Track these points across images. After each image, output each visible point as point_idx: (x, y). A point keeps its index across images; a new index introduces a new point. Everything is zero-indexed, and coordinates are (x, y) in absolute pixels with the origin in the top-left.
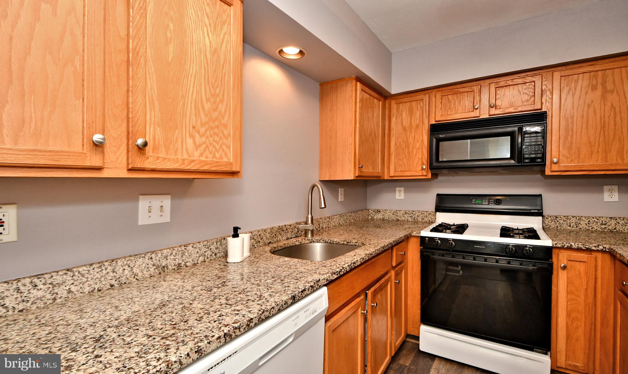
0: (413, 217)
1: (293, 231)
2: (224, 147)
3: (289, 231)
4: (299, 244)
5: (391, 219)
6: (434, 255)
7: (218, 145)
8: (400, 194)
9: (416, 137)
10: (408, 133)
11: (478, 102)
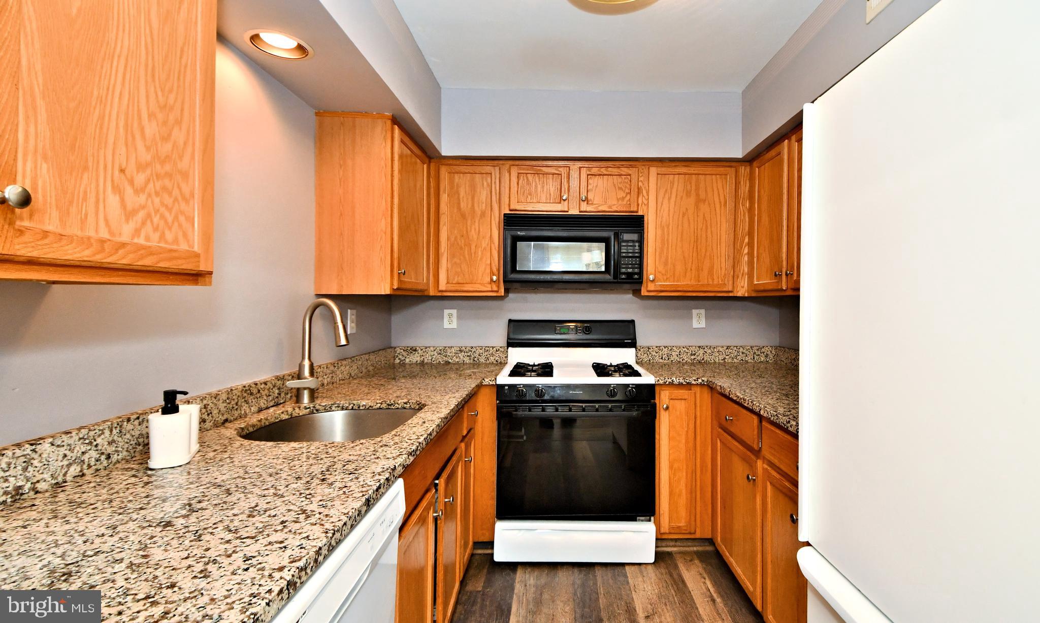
0: (472, 356)
1: (271, 393)
2: (182, 219)
3: (263, 393)
4: (287, 417)
5: (435, 362)
6: (516, 411)
7: (171, 213)
8: (450, 319)
9: (481, 230)
10: (469, 222)
11: (566, 191)
